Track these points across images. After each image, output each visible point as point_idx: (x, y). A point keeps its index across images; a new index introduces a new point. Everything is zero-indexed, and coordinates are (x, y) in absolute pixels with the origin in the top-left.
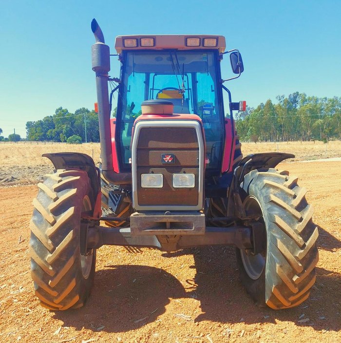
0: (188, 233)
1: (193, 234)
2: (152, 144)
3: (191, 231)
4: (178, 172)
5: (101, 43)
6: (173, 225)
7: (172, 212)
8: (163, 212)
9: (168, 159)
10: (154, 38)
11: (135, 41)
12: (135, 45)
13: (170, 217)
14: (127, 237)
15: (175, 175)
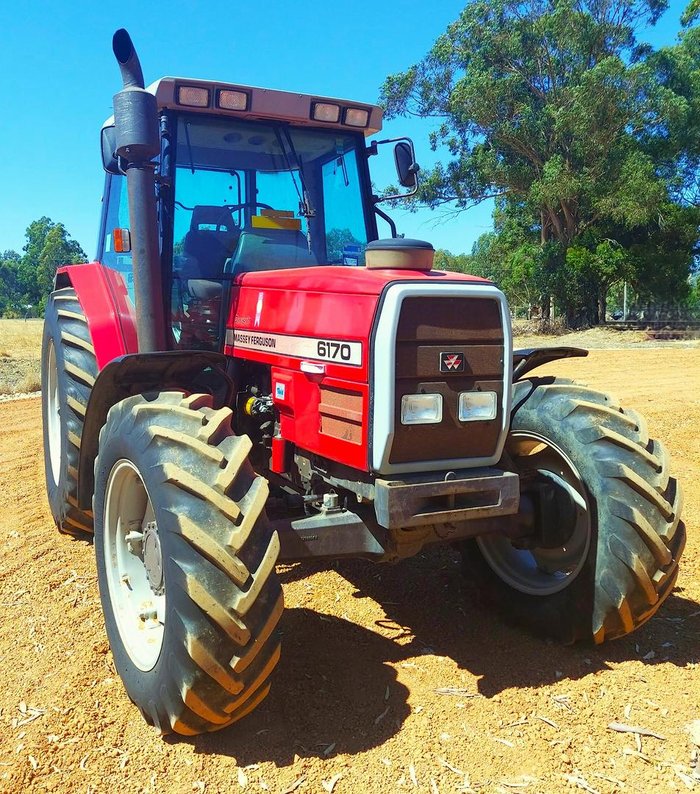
0: (492, 514)
1: (499, 514)
2: (424, 331)
3: (497, 508)
4: (468, 389)
5: (141, 90)
6: (462, 500)
7: (459, 472)
8: (440, 474)
9: (452, 363)
10: (248, 93)
11: (204, 94)
12: (204, 102)
13: (461, 484)
14: (309, 540)
15: (463, 396)
